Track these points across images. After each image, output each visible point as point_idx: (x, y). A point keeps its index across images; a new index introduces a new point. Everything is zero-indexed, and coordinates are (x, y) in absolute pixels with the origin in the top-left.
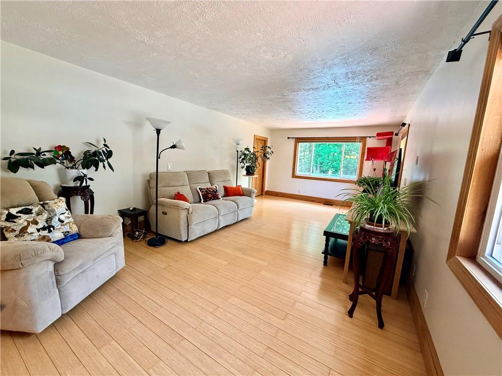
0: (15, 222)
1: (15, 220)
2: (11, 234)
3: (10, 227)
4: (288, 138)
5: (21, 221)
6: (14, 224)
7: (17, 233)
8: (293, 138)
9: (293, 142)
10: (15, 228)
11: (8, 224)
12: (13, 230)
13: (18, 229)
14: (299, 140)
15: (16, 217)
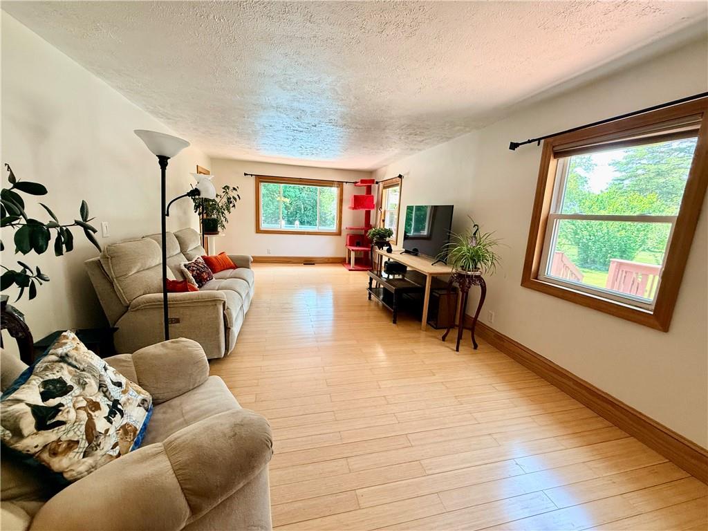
0: (63, 423)
1: (59, 418)
2: (71, 455)
3: (59, 440)
4: (245, 174)
5: (72, 415)
6: (63, 427)
7: (84, 444)
8: (252, 175)
9: (252, 180)
10: (71, 436)
11: (50, 436)
12: (72, 444)
13: (79, 433)
14: (260, 179)
15: (57, 409)
